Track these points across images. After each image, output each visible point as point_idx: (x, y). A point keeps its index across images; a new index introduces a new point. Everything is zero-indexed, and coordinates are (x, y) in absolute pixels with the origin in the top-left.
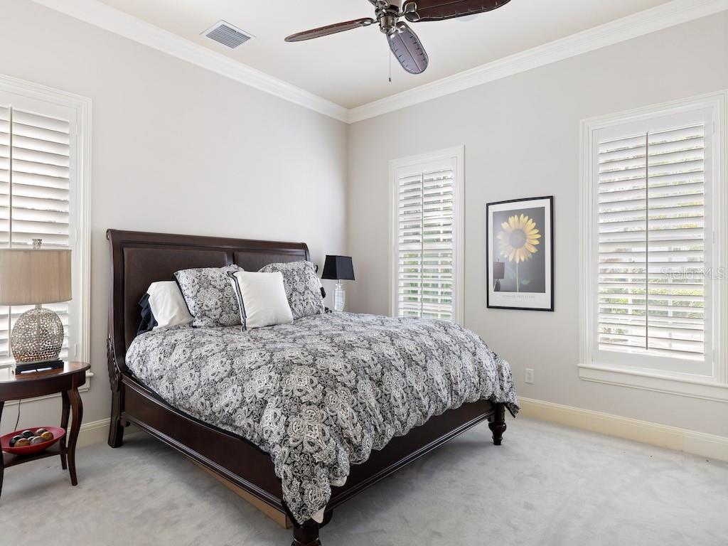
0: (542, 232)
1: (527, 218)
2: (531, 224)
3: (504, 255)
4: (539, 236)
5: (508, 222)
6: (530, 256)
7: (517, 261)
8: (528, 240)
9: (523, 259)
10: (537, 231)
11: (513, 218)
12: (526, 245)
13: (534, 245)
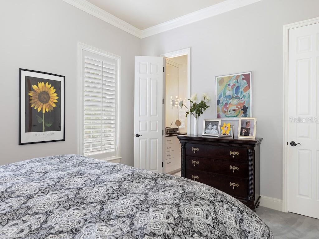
0: (59, 95)
1: (50, 85)
2: (53, 90)
3: (34, 107)
4: (57, 98)
5: (37, 85)
6: (52, 109)
7: (44, 112)
8: (51, 99)
9: (47, 110)
10: (56, 94)
11: (40, 83)
12: (50, 102)
13: (55, 103)
